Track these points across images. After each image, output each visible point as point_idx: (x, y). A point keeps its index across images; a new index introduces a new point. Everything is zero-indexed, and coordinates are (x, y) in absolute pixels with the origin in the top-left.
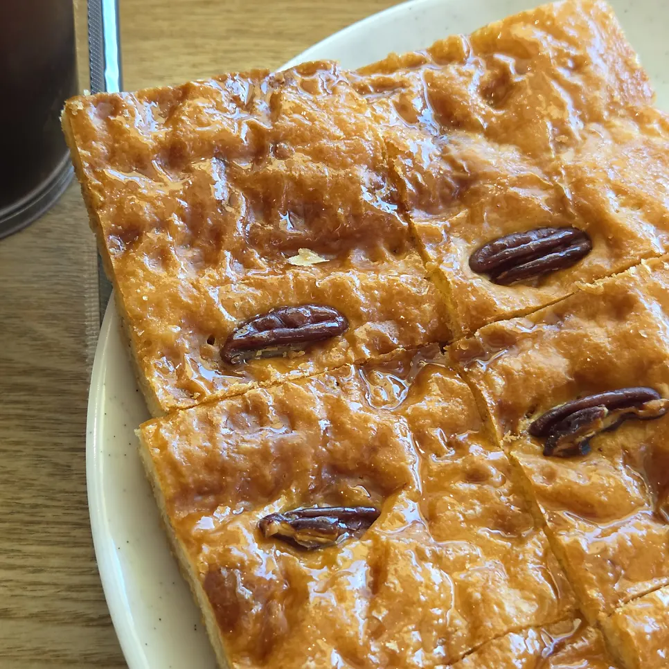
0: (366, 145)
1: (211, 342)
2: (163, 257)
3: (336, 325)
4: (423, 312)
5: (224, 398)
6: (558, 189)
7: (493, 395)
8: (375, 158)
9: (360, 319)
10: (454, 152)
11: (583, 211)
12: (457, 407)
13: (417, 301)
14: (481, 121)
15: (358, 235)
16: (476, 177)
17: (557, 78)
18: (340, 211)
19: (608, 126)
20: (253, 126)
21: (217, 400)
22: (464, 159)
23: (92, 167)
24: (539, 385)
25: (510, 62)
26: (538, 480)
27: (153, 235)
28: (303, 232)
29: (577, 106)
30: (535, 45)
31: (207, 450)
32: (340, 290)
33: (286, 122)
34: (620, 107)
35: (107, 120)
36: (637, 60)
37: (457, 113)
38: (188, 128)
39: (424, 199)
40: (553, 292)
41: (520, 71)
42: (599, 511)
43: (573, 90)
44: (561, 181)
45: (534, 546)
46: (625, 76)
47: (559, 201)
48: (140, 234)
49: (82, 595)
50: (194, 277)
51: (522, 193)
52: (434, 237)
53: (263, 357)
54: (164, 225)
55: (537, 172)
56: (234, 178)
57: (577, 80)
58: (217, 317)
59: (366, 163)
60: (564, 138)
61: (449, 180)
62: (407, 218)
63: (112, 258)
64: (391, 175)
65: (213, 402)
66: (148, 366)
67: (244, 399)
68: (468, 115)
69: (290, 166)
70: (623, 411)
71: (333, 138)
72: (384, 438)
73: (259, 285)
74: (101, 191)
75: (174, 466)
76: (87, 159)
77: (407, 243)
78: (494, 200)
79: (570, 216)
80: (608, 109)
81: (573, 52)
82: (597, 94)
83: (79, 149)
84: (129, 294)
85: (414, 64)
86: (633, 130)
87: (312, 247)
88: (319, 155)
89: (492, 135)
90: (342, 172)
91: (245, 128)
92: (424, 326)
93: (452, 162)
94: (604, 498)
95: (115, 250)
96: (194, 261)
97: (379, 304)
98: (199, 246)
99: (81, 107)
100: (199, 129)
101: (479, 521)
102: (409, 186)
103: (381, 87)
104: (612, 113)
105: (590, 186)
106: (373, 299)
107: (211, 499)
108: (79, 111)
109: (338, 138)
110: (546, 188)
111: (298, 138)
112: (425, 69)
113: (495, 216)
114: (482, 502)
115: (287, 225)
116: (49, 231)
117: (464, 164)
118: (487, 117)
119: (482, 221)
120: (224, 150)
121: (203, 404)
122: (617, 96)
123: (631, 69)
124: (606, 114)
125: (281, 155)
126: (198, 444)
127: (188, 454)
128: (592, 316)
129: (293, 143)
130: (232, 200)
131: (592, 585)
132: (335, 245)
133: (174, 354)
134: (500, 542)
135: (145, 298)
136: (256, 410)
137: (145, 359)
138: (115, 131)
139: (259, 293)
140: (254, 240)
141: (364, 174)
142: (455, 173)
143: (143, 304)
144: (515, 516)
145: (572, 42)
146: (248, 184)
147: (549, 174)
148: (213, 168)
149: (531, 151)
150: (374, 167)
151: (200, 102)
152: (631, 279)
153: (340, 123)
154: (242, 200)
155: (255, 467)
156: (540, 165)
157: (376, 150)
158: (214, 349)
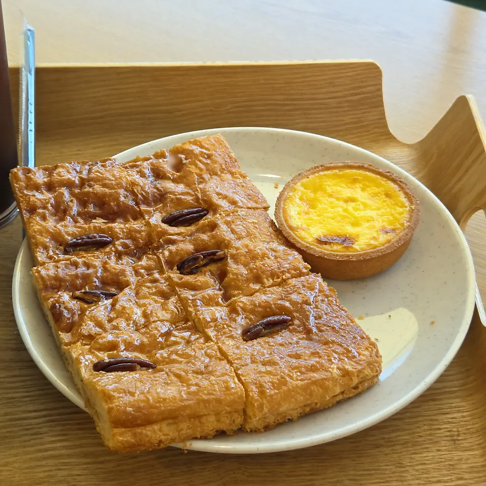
0: (123, 182)
1: (61, 245)
2: (44, 218)
3: (109, 240)
4: (142, 235)
5: (63, 260)
6: (196, 195)
7: (164, 257)
8: (126, 187)
9: (118, 239)
10: (158, 186)
11: (205, 201)
12: (151, 263)
13: (139, 232)
14: (170, 176)
15: (120, 213)
16: (167, 193)
17: (200, 161)
18: (112, 204)
19: (219, 176)
20: (80, 177)
21: (60, 260)
22: (162, 188)
23: (19, 190)
24: (181, 254)
25: (183, 156)
26: (176, 280)
27: (41, 211)
28: (98, 212)
29: (208, 170)
30: (192, 151)
31: (55, 274)
32: (111, 229)
33: (92, 175)
34: (225, 170)
35: (26, 176)
36: (233, 155)
37: (161, 173)
38: (56, 177)
39: (146, 201)
40: (192, 228)
41: (186, 159)
42: (197, 288)
43: (206, 164)
44: (198, 193)
45: (173, 299)
46: (228, 160)
47: (197, 200)
48: (36, 210)
49: (11, 342)
50: (55, 225)
51: (183, 197)
52: (149, 213)
53: (80, 250)
54: (45, 208)
55: (190, 191)
56: (72, 194)
57: (209, 161)
58: (63, 237)
59: (123, 188)
60: (201, 180)
61: (156, 195)
62: (139, 207)
63: (25, 218)
64: (133, 193)
65: (58, 261)
66: (36, 251)
67: (71, 261)
68: (165, 174)
69: (93, 189)
70: (210, 258)
71: (110, 180)
72: (123, 272)
73: (79, 227)
74: (21, 197)
75: (42, 278)
76: (17, 187)
77: (139, 216)
78: (172, 199)
79: (200, 203)
80: (220, 171)
81: (207, 152)
82: (216, 165)
83: (15, 184)
84: (30, 229)
85: (147, 159)
86: (229, 176)
87: (102, 217)
88: (104, 186)
89: (175, 181)
90: (113, 191)
91: (77, 178)
92: (142, 240)
93: (157, 189)
94: (199, 284)
95: (26, 215)
96: (56, 220)
97: (125, 234)
98: (58, 216)
99: (16, 171)
100: (59, 178)
101: (154, 294)
102: (140, 196)
103: (132, 167)
104: (222, 172)
105: (208, 193)
106: (123, 232)
107: (56, 290)
108: (15, 172)
109: (112, 180)
110: (192, 195)
111: (97, 180)
112: (151, 161)
113: (172, 205)
114: (156, 288)
115: (91, 208)
116: (8, 231)
117: (162, 189)
118: (173, 175)
119: (167, 206)
120: (69, 185)
121: (54, 262)
122: (224, 166)
123: (231, 158)
124: (219, 173)
125: (90, 186)
126: (52, 272)
127: (48, 275)
128: (204, 233)
129: (95, 182)
130: (72, 201)
131: (190, 306)
132: (111, 217)
133: (46, 248)
134: (161, 300)
135: (36, 230)
136: (75, 265)
137: (35, 250)
138: (29, 179)
139: (79, 230)
140: (79, 214)
141: (122, 191)
142: (158, 193)
143: (35, 232)
144: (168, 293)
145: (207, 149)
146: (78, 196)
147: (194, 191)
148: (65, 191)
149: (188, 185)
150: (126, 190)
151: (60, 170)
152: (217, 218)
153: (114, 176)
154: (75, 201)
155: (73, 280)
156: (192, 189)
157: (127, 184)
158: (62, 248)
